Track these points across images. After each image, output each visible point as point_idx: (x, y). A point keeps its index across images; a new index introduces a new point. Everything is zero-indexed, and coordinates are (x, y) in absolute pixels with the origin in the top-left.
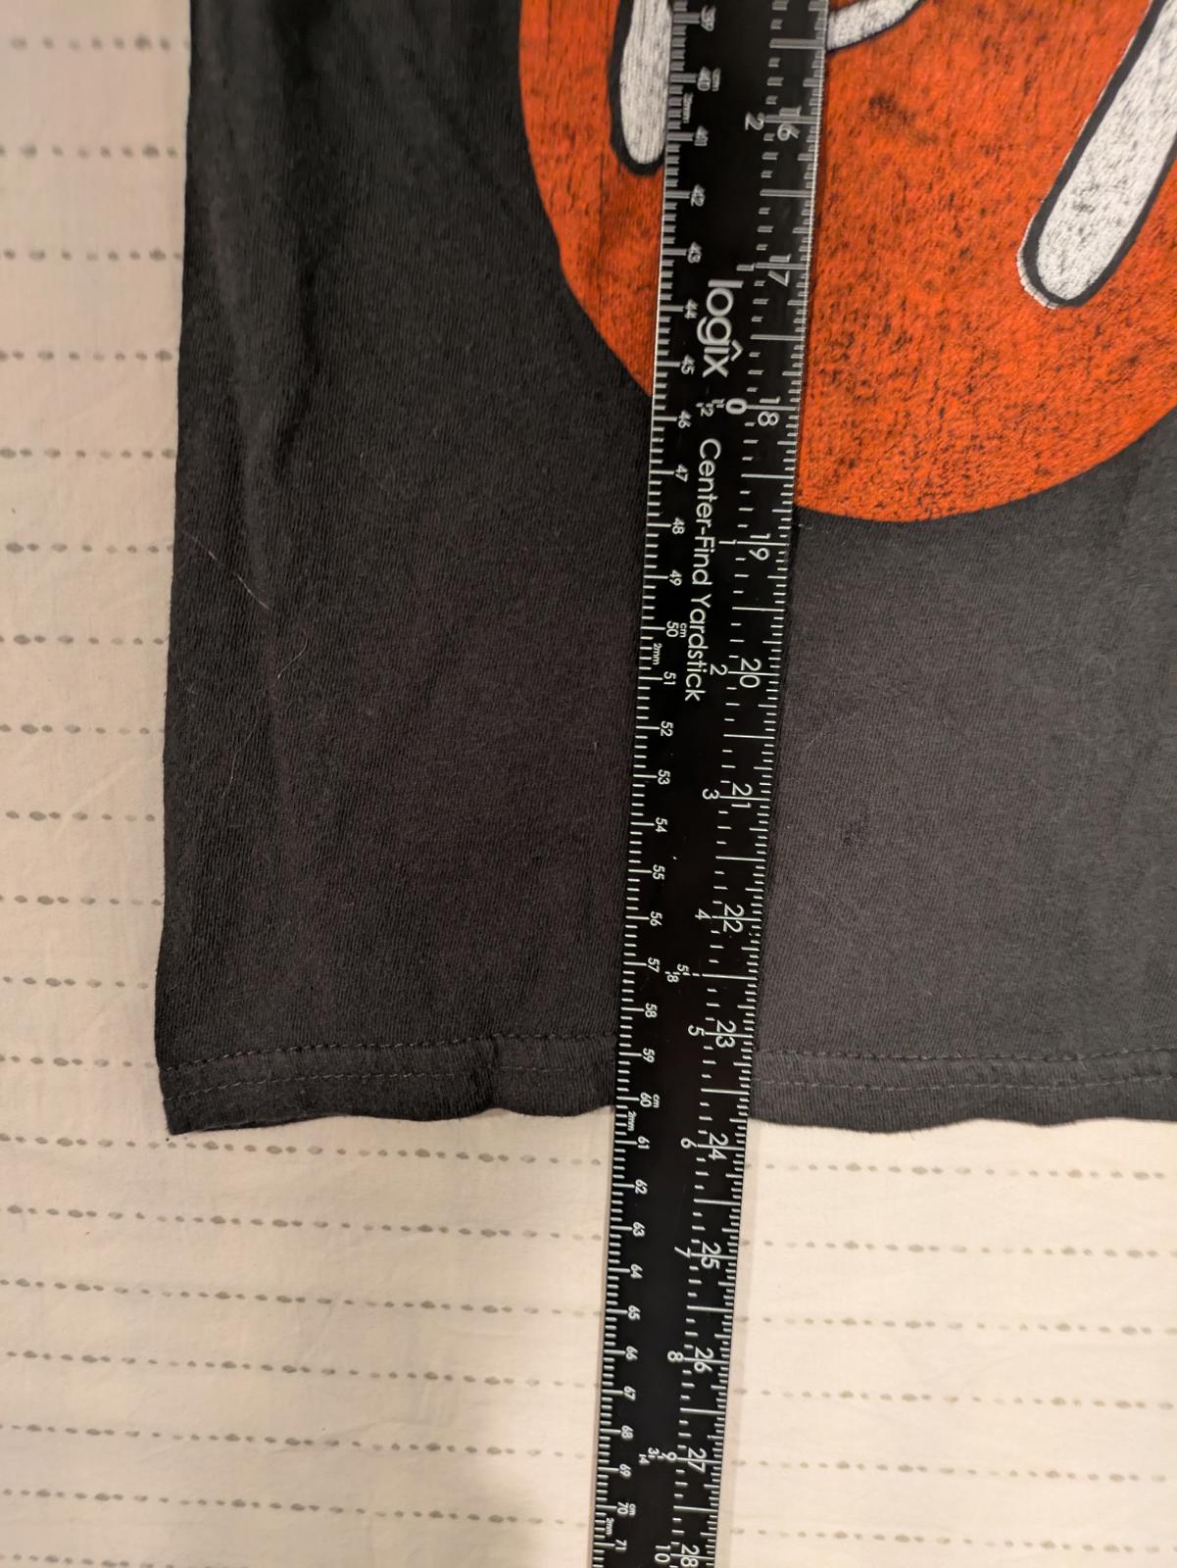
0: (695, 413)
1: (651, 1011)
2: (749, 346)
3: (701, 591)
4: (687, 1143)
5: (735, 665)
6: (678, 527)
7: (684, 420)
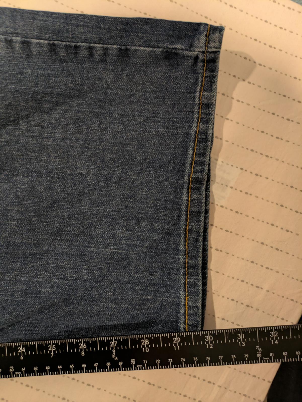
4: (22, 358)
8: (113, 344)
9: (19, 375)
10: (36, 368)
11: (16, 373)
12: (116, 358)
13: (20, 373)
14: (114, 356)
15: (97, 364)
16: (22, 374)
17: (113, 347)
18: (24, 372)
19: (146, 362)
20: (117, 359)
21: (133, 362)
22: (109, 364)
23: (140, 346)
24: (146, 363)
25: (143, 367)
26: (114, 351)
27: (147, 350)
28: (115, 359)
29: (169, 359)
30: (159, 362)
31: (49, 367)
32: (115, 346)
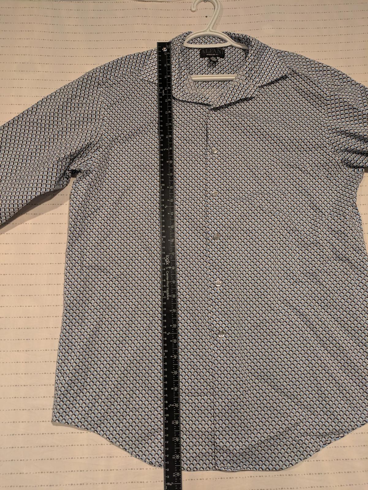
0: (166, 269)
1: (166, 339)
2: (171, 261)
3: (168, 287)
4: (171, 356)
5: (172, 295)
6: (165, 280)
7: (164, 269)
8: (176, 405)
10: (166, 364)
11: (164, 353)
13: (164, 355)
14: (170, 405)
15: (167, 396)
18: (165, 357)
19: (167, 422)
20: (169, 407)
21: (167, 415)
22: (167, 402)
23: (175, 419)
25: (164, 421)
26: (173, 405)
27: (173, 423)
29: (168, 435)
30: (167, 429)
31: (167, 370)
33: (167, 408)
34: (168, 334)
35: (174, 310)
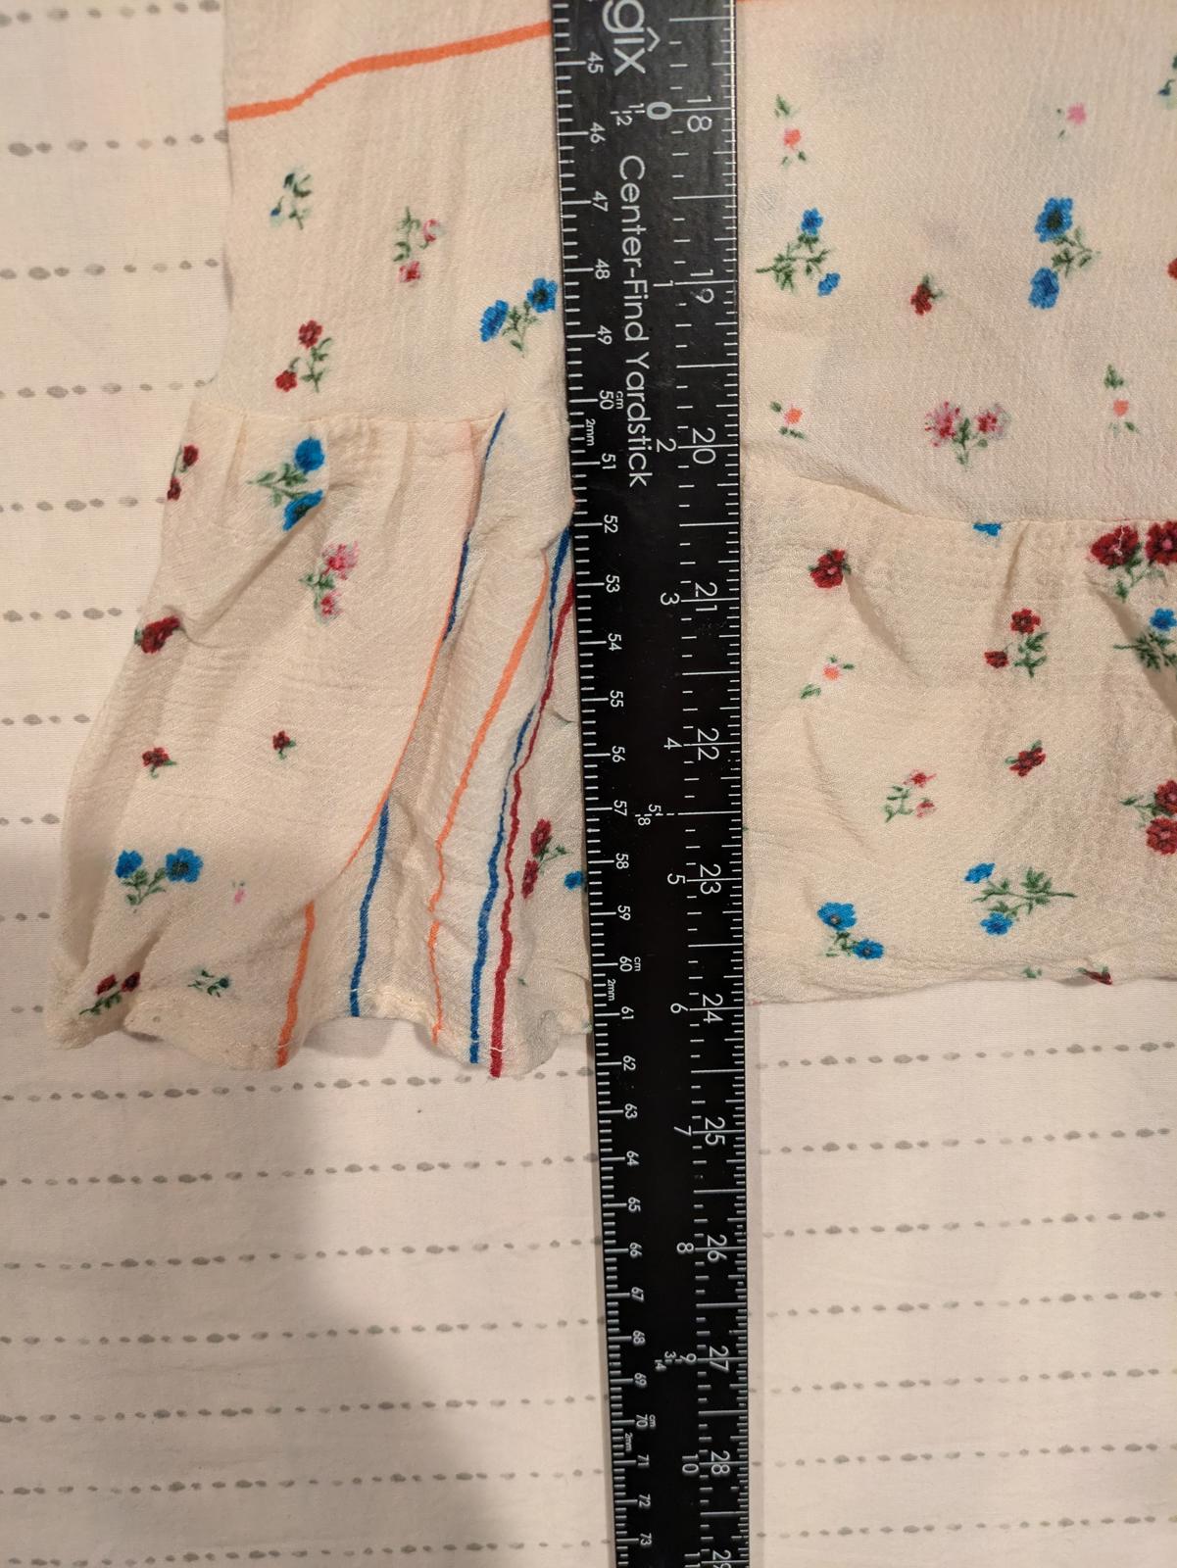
0: (609, 123)
1: (622, 862)
3: (636, 349)
4: (677, 1008)
5: (685, 438)
6: (602, 270)
7: (596, 133)
8: (719, 1359)
9: (605, 995)
10: (629, 1064)
11: (612, 983)
12: (663, 1363)
13: (612, 998)
14: (669, 1357)
15: (642, 1298)
16: (605, 1005)
17: (708, 1356)
18: (618, 1014)
19: (645, 1462)
20: (660, 1367)
21: (646, 1422)
22: (638, 1338)
23: (704, 1445)
24: (639, 1464)
25: (622, 1454)
26: (690, 1359)
27: (687, 1469)
28: (658, 1361)
29: (650, 1537)
30: (641, 1502)
31: (635, 1115)
32: (711, 1363)
33: (640, 1379)
34: (644, 821)
35: (706, 597)
